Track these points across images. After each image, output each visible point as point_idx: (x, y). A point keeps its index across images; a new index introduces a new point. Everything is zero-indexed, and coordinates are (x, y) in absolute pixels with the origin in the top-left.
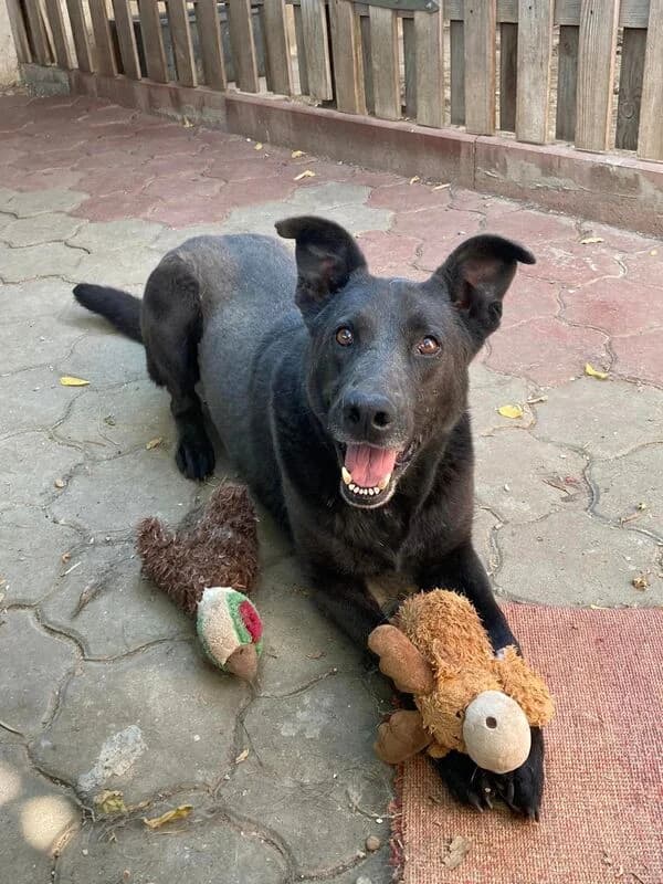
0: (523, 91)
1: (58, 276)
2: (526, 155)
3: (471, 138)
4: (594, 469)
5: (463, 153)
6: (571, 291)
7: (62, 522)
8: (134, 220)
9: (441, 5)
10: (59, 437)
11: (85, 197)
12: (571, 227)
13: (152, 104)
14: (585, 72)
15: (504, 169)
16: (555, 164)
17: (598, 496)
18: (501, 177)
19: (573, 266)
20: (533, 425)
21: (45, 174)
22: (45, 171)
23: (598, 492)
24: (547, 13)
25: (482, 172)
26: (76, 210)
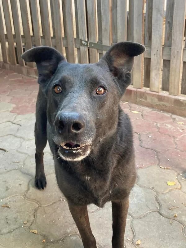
0: (152, 77)
1: (12, 135)
2: (153, 95)
3: (135, 89)
5: (133, 93)
6: (177, 139)
12: (169, 117)
13: (28, 73)
14: (172, 73)
15: (146, 99)
16: (163, 98)
18: (145, 101)
19: (175, 131)
20: (181, 188)
24: (160, 56)
25: (138, 99)
26: (12, 110)
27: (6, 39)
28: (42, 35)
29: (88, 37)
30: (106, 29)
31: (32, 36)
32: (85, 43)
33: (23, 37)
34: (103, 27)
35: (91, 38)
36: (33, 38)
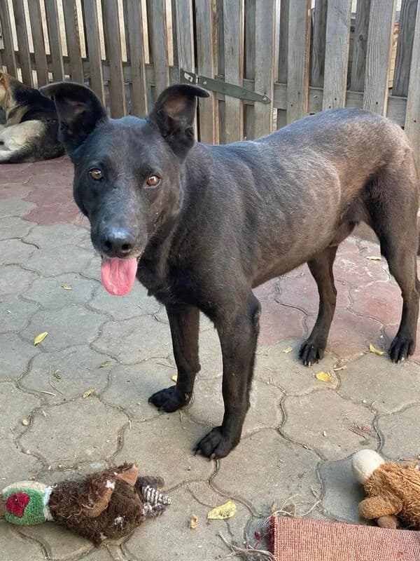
1: (17, 264)
4: (379, 421)
6: (356, 291)
7: (28, 452)
8: (68, 225)
9: (272, 100)
10: (23, 387)
11: (33, 206)
12: (353, 244)
17: (384, 440)
19: (357, 273)
20: (338, 387)
21: (5, 188)
22: (5, 185)
23: (383, 438)
26: (28, 216)
27: (32, 63)
28: (104, 58)
29: (196, 66)
30: (232, 50)
31: (84, 60)
32: (190, 78)
33: (66, 60)
34: (227, 45)
35: (202, 66)
36: (87, 63)
